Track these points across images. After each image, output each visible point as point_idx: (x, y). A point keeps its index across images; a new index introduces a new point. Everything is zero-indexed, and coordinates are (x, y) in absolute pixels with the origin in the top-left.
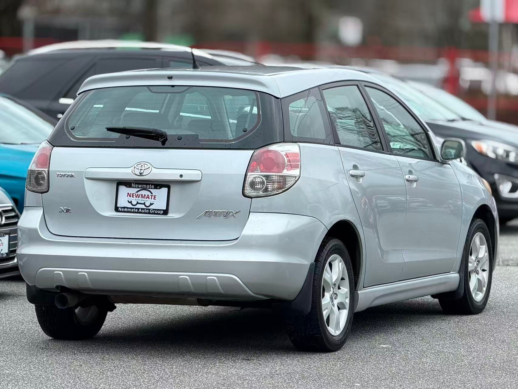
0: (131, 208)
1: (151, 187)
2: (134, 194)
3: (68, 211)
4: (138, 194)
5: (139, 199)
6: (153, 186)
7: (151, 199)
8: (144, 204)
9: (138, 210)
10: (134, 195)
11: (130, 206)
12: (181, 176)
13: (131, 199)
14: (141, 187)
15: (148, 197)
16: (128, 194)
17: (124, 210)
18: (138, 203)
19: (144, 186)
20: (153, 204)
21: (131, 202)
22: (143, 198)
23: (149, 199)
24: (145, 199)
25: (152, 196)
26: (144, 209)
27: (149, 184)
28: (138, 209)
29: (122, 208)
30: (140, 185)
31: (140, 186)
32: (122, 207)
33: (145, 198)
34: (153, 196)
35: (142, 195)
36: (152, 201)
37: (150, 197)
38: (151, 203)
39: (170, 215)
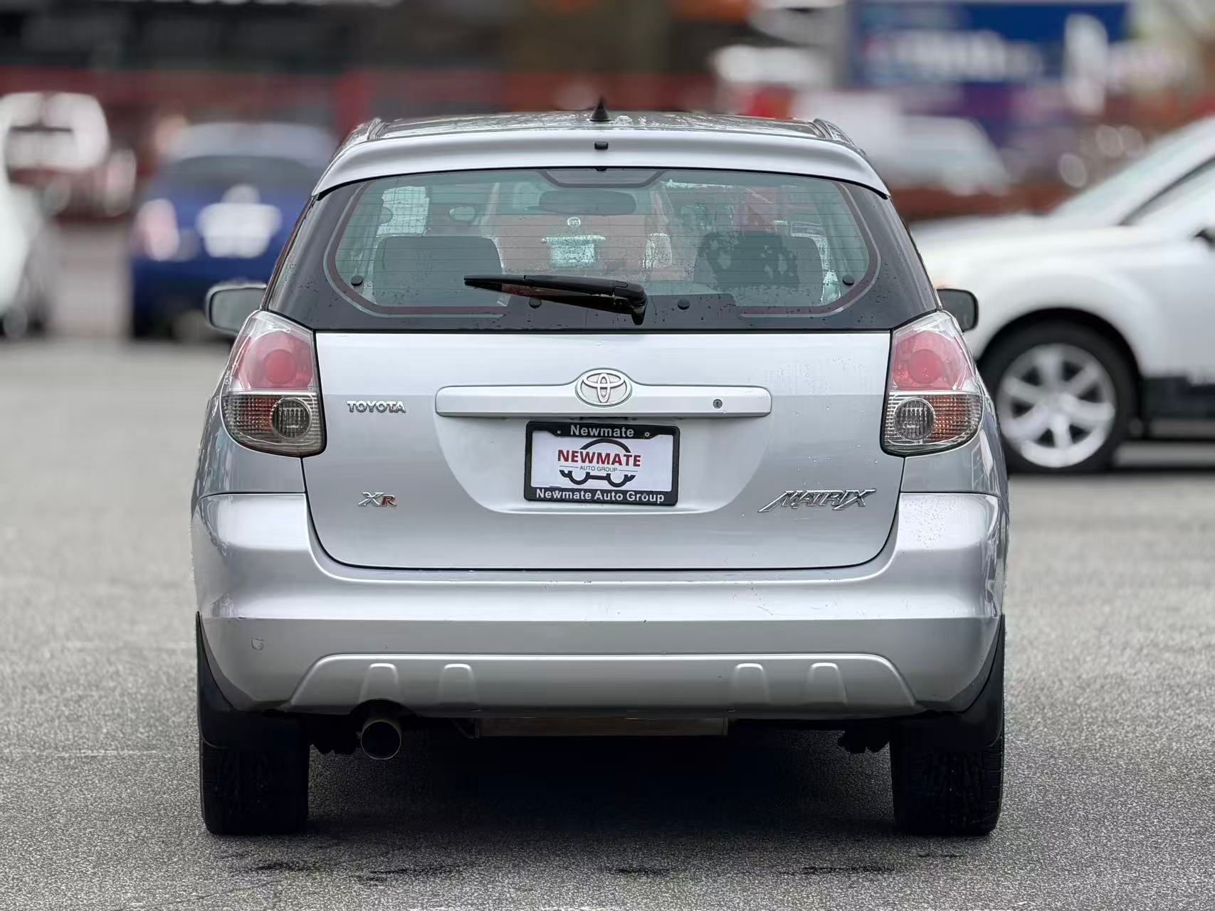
0: (573, 491)
1: (626, 433)
2: (577, 452)
3: (386, 501)
4: (588, 454)
5: (590, 465)
6: (630, 432)
7: (627, 464)
8: (608, 478)
9: (593, 495)
10: (577, 456)
11: (567, 484)
12: (718, 403)
13: (568, 466)
14: (596, 434)
15: (617, 459)
16: (561, 452)
17: (552, 495)
18: (588, 476)
19: (604, 431)
20: (633, 477)
21: (569, 475)
22: (603, 463)
23: (620, 464)
24: (610, 466)
25: (628, 457)
26: (610, 491)
27: (620, 427)
28: (593, 492)
29: (546, 490)
30: (594, 430)
31: (595, 432)
32: (545, 488)
33: (608, 463)
34: (631, 456)
35: (600, 455)
36: (630, 470)
37: (624, 460)
38: (626, 476)
39: (683, 506)
